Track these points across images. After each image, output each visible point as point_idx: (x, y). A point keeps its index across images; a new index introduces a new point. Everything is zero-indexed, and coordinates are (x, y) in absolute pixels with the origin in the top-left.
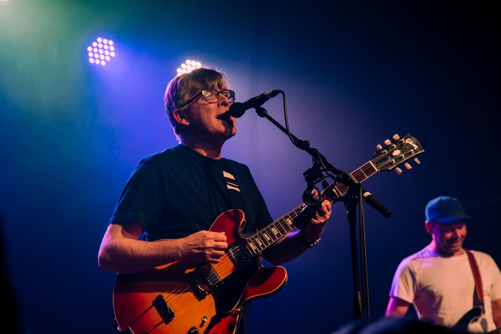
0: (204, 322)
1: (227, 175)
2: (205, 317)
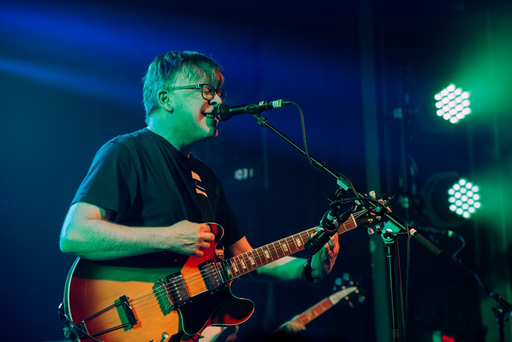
0: (164, 338)
1: (195, 176)
2: (164, 333)
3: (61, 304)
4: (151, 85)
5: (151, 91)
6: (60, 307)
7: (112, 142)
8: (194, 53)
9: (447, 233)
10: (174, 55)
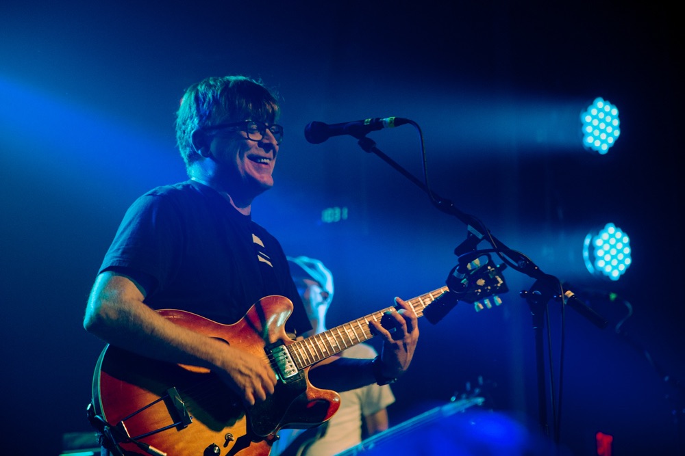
0: (228, 441)
1: (257, 240)
2: (228, 435)
3: (90, 405)
4: (184, 124)
5: (184, 132)
6: (88, 408)
7: (149, 195)
8: (241, 78)
9: (608, 297)
10: (212, 83)
